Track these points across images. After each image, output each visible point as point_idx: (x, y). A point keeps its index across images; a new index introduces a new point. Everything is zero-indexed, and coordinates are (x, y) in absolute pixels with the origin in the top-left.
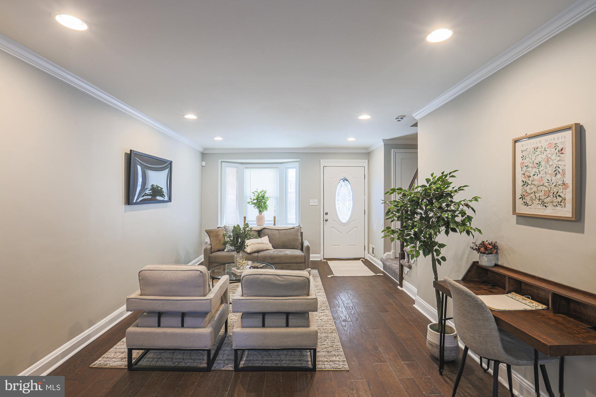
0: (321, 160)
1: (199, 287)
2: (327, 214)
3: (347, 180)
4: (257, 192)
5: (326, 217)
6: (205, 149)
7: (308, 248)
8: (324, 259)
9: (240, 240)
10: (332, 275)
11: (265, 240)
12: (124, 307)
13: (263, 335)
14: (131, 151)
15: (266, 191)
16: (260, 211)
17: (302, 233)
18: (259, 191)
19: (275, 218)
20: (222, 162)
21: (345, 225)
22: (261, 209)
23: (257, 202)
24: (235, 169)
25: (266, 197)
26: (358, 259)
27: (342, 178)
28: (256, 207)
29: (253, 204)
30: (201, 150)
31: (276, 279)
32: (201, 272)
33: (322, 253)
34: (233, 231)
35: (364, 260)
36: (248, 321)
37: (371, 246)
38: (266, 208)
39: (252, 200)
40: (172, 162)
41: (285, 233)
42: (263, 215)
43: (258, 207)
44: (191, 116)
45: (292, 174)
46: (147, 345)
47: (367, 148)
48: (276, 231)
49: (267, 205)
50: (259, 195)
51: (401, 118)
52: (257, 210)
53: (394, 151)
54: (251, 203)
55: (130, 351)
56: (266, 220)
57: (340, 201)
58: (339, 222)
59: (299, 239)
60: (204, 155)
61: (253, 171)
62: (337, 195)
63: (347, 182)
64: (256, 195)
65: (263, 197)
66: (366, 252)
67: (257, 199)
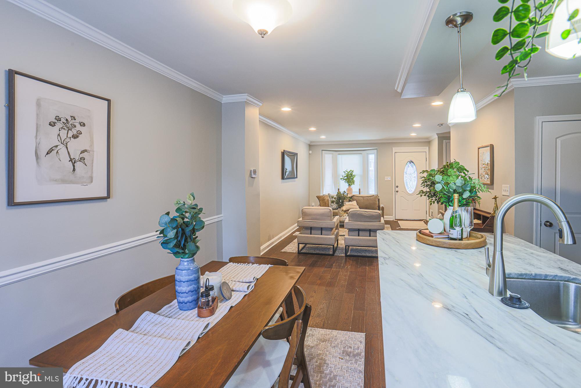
0: (393, 148)
1: (329, 217)
2: (397, 187)
3: (412, 162)
4: (347, 171)
5: (397, 189)
6: (311, 142)
7: (383, 208)
8: (395, 219)
9: (341, 201)
10: (400, 228)
11: (354, 203)
12: (296, 224)
13: (359, 239)
14: (284, 150)
15: (353, 171)
16: (349, 185)
17: (379, 200)
18: (348, 171)
19: (360, 190)
20: (322, 150)
21: (412, 195)
22: (350, 184)
23: (347, 178)
24: (331, 155)
25: (353, 174)
26: (422, 220)
27: (409, 161)
28: (346, 182)
29: (344, 180)
30: (309, 143)
31: (365, 213)
32: (330, 210)
33: (394, 215)
34: (337, 195)
35: (426, 221)
36: (351, 233)
37: (431, 211)
38: (354, 183)
39: (343, 177)
40: (297, 153)
41: (367, 199)
42: (351, 187)
43: (348, 182)
44: (313, 129)
45: (372, 157)
46: (306, 242)
47: (427, 138)
48: (361, 198)
49: (354, 181)
50: (348, 173)
51: (441, 125)
52: (347, 184)
53: (445, 142)
54: (343, 179)
55: (299, 244)
56: (353, 191)
57: (407, 178)
58: (407, 193)
59: (377, 203)
60: (311, 146)
61: (343, 156)
62: (405, 173)
63: (412, 164)
64: (347, 174)
65: (351, 175)
66: (428, 215)
67: (347, 176)
